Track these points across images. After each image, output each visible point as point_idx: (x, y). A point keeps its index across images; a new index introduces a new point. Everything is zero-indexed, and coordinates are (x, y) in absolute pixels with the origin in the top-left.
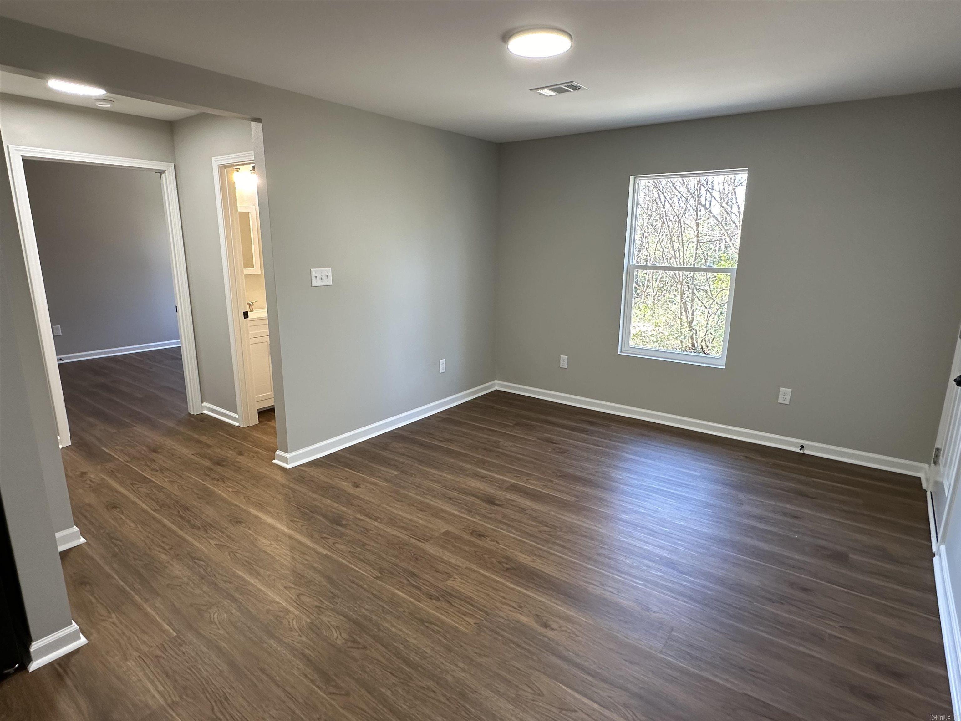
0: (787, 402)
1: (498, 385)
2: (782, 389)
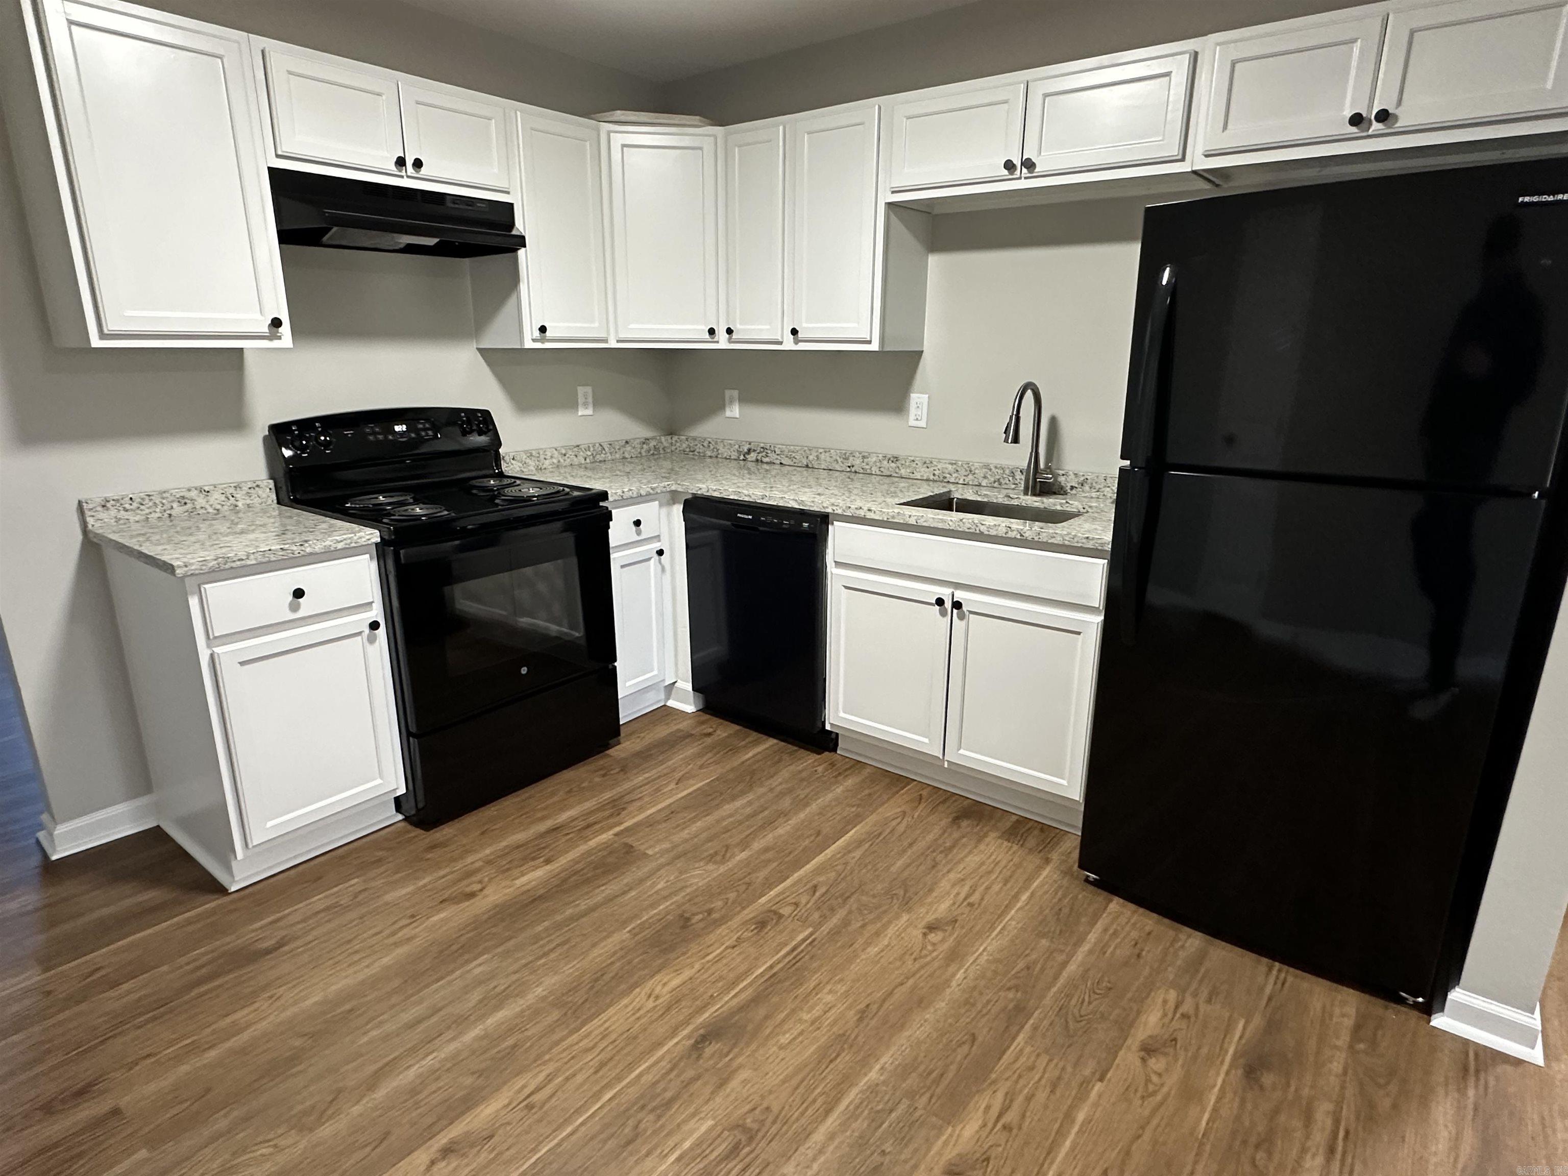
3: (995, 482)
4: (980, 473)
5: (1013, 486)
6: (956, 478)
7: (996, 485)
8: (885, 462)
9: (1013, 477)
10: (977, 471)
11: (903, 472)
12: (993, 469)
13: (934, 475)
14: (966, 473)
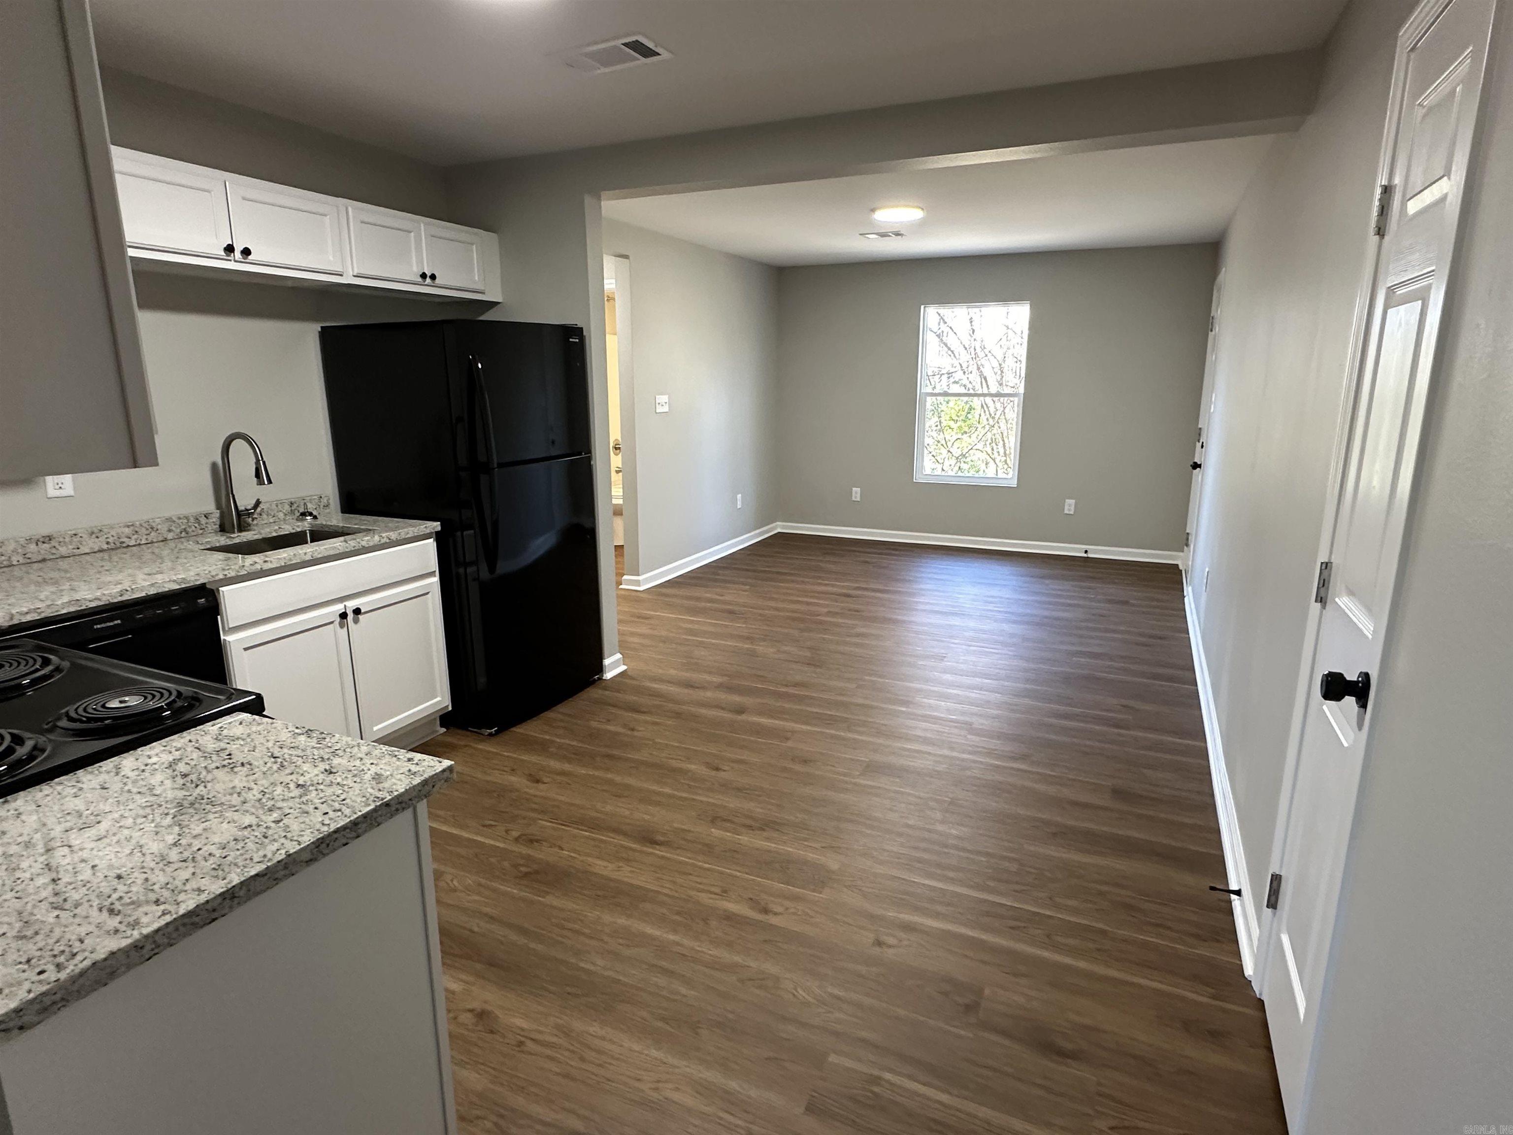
0: (1072, 512)
1: (780, 527)
2: (1067, 501)
3: (181, 533)
4: (163, 528)
5: (201, 531)
6: (136, 540)
7: (183, 534)
8: (33, 546)
9: (199, 524)
10: (159, 527)
11: (63, 550)
12: (177, 521)
13: (108, 543)
14: (148, 532)
